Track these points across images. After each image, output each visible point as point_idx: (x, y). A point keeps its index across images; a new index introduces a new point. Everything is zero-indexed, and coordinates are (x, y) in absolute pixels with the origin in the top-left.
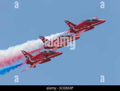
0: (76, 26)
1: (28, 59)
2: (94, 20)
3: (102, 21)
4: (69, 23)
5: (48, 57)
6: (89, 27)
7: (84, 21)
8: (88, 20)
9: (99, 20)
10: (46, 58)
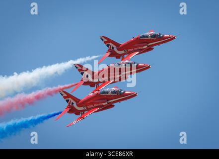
0: (120, 46)
1: (71, 104)
2: (154, 36)
3: (168, 37)
4: (108, 41)
5: (110, 101)
6: (146, 47)
7: (136, 37)
8: (144, 37)
9: (163, 36)
10: (106, 103)
